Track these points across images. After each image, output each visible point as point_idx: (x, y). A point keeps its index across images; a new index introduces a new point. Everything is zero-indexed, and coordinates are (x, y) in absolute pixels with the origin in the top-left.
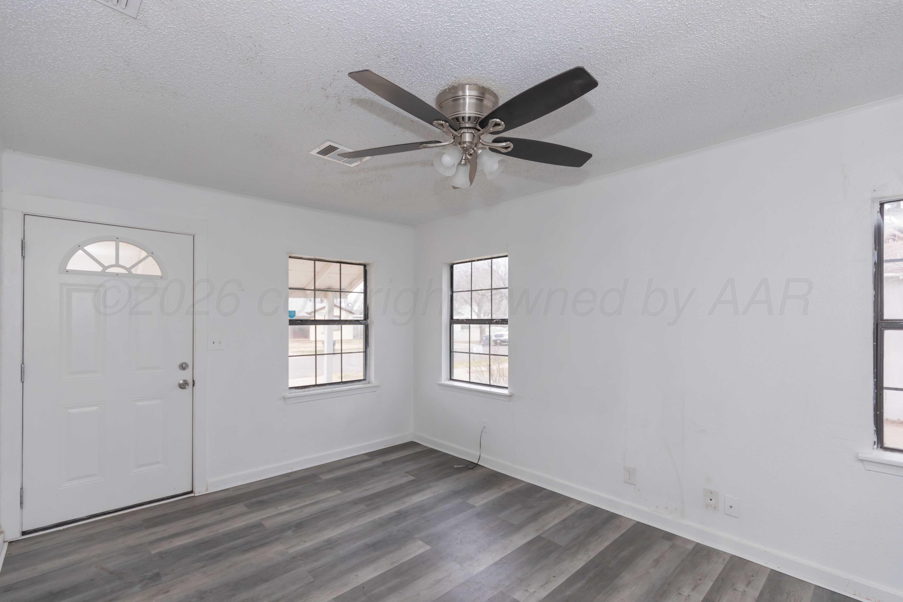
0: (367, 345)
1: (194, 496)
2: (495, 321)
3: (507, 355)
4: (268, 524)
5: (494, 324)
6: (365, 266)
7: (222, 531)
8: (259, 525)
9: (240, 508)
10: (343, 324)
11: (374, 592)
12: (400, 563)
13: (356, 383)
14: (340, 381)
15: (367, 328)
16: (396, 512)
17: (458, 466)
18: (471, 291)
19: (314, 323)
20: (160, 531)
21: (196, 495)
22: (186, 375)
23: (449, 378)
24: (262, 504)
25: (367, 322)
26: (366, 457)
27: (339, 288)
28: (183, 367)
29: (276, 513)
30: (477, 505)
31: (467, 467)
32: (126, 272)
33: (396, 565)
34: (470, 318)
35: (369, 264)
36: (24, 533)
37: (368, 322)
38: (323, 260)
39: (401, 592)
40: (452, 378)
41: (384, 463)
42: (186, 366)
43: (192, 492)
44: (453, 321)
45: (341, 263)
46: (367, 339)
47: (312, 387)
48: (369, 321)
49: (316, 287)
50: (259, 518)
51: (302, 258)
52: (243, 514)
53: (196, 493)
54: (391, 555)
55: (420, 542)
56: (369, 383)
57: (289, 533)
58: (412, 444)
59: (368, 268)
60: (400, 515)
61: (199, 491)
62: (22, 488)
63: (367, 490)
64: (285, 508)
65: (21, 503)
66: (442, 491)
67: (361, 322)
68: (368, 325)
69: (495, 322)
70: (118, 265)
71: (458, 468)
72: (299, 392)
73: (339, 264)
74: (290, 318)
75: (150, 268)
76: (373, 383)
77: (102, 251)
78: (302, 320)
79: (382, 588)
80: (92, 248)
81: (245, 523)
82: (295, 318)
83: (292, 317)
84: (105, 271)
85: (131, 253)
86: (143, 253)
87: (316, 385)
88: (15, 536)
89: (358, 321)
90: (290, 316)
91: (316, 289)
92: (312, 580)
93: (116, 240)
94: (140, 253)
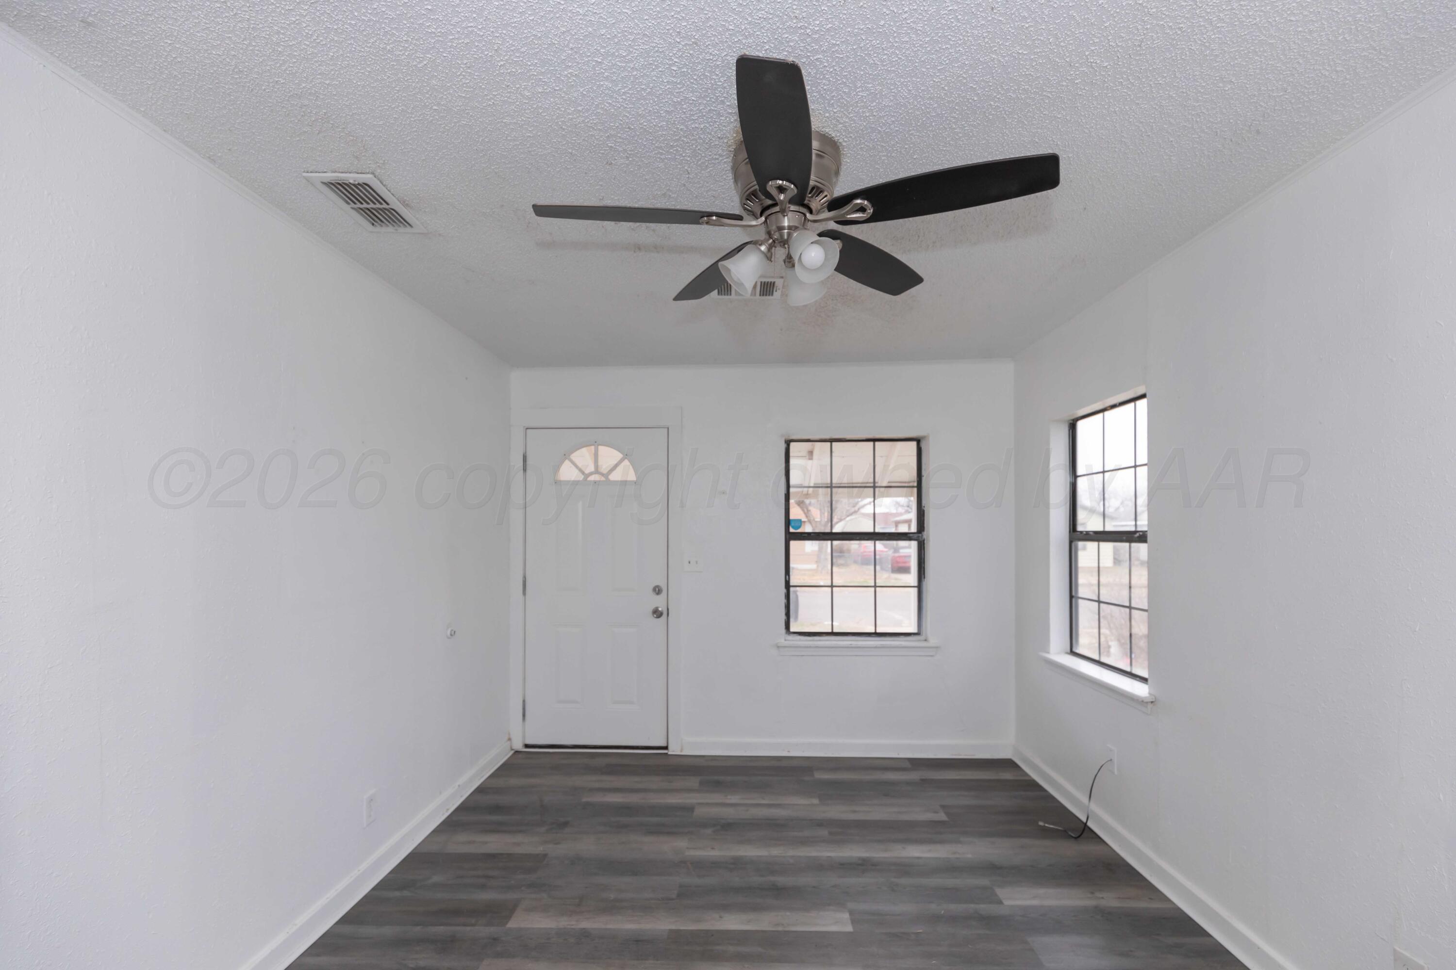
0: (923, 577)
1: (667, 753)
2: (1137, 535)
3: (1146, 608)
4: (699, 812)
5: (1136, 541)
6: (918, 441)
7: (652, 801)
8: (690, 809)
9: (693, 782)
10: (878, 540)
11: (718, 947)
12: (787, 929)
13: (902, 638)
14: (873, 631)
15: (923, 547)
16: (860, 858)
17: (1046, 825)
18: (1104, 472)
19: (830, 537)
20: (609, 781)
21: (669, 753)
22: (659, 602)
23: (1068, 650)
24: (717, 786)
25: (922, 536)
26: (908, 765)
27: (872, 480)
28: (657, 590)
29: (720, 801)
30: (1007, 902)
31: (1065, 831)
32: (603, 479)
33: (780, 929)
34: (1101, 529)
35: (924, 437)
36: (527, 746)
37: (925, 537)
38: (844, 440)
39: (746, 966)
40: (1074, 650)
41: (924, 781)
42: (659, 590)
43: (666, 748)
44: (1076, 535)
45: (874, 440)
46: (923, 565)
47: (824, 635)
48: (925, 534)
49: (834, 481)
50: (694, 801)
51: (809, 439)
52: (690, 790)
53: (670, 751)
54: (788, 913)
55: (846, 916)
56: (926, 640)
57: (709, 831)
58: (1009, 764)
59: (923, 445)
60: (861, 865)
61: (674, 750)
62: (524, 701)
63: (855, 812)
64: (734, 799)
65: (524, 715)
66: (969, 856)
67: (910, 537)
68: (924, 540)
69: (1138, 537)
70: (597, 471)
71: (1044, 829)
72: (800, 640)
73: (871, 443)
74: (792, 530)
75: (626, 473)
76: (933, 641)
77: (583, 457)
78: (809, 534)
79: (731, 949)
80: (576, 456)
81: (680, 801)
82: (799, 531)
83: (795, 529)
84: (585, 479)
85: (609, 456)
86: (620, 456)
87: (832, 634)
88: (519, 746)
89: (909, 535)
90: (793, 528)
91: (834, 485)
92: (674, 896)
93: (596, 444)
94: (617, 455)
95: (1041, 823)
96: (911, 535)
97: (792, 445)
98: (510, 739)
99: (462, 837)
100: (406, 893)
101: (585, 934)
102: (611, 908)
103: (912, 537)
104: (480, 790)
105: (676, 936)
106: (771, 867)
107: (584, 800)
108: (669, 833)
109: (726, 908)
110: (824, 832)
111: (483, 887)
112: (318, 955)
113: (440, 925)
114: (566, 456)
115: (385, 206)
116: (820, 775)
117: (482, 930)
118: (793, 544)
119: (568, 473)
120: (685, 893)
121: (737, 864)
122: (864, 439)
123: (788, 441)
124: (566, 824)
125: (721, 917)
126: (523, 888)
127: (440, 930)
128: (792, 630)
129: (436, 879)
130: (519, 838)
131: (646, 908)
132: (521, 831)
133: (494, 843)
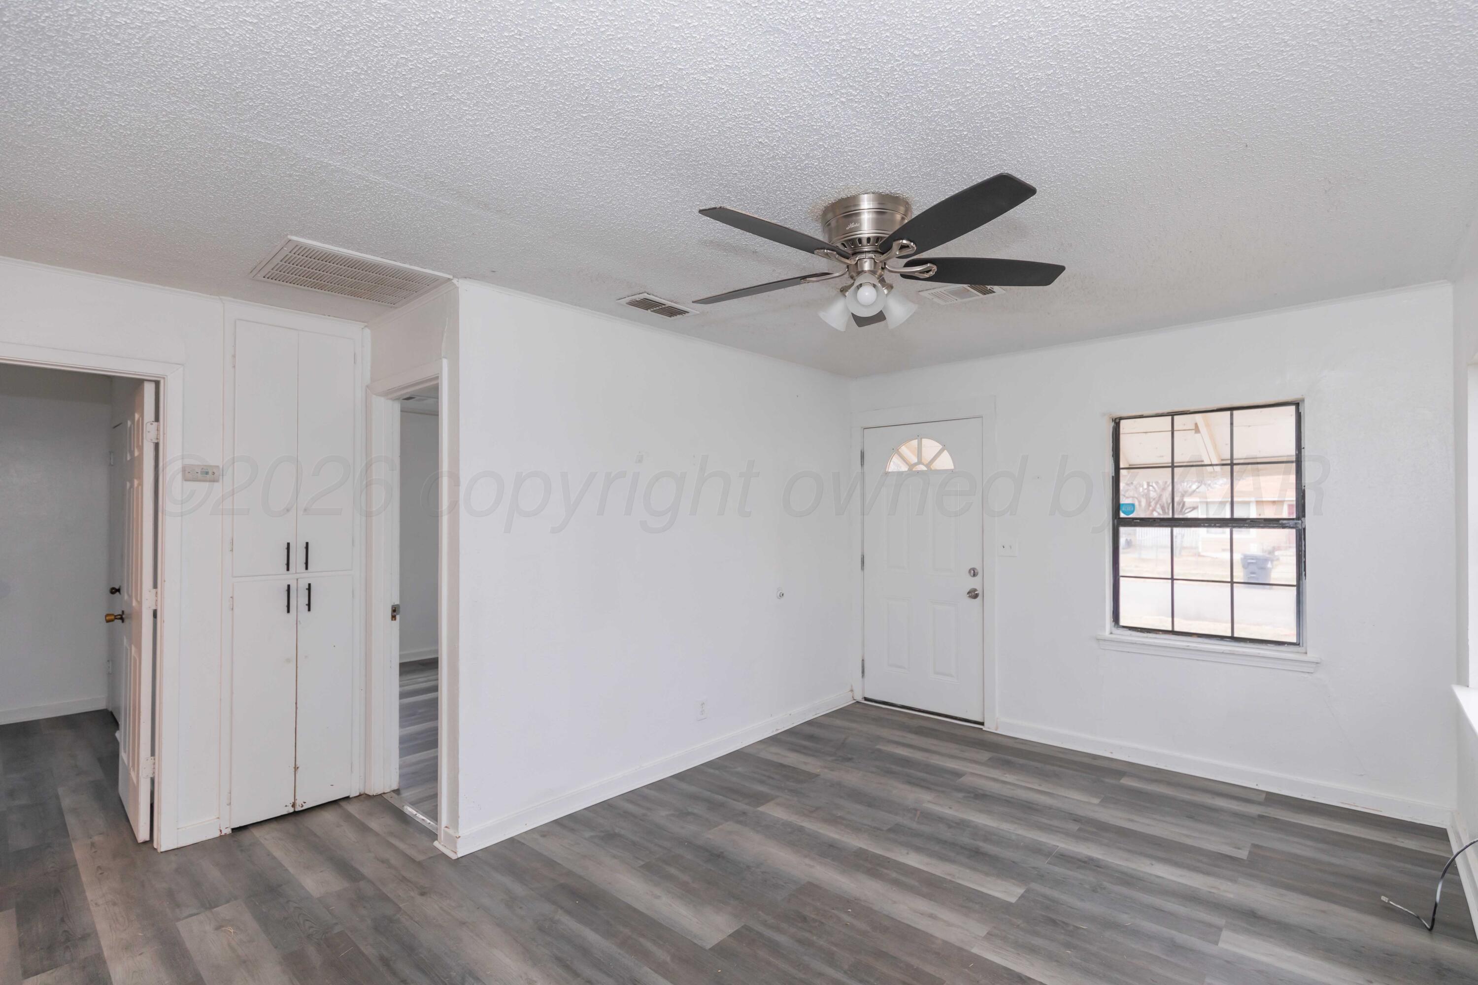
0: (1304, 573)
1: (982, 729)
6: (1297, 404)
7: (931, 761)
8: (958, 774)
10: (1236, 527)
14: (1229, 634)
15: (1303, 537)
17: (1392, 903)
19: (1167, 524)
21: (984, 729)
22: (975, 584)
24: (1006, 765)
25: (1302, 522)
27: (1229, 457)
28: (974, 573)
29: (995, 776)
30: (1224, 946)
31: (1418, 918)
32: (926, 468)
35: (1304, 399)
36: (866, 699)
37: (1306, 524)
38: (1193, 411)
42: (976, 573)
43: (982, 724)
45: (1231, 409)
46: (1303, 560)
47: (1162, 633)
48: (1307, 520)
49: (1177, 459)
50: (970, 770)
51: (1145, 415)
52: (974, 761)
53: (985, 727)
54: (968, 871)
55: (1020, 890)
56: (1306, 653)
57: (960, 795)
59: (1304, 409)
61: (988, 727)
62: (863, 660)
64: (1010, 778)
65: (863, 672)
67: (1283, 524)
68: (1304, 529)
70: (920, 462)
71: (1388, 908)
72: (1131, 635)
73: (1229, 413)
74: (1122, 515)
75: (945, 462)
76: (1312, 656)
77: (908, 451)
78: (1142, 519)
79: (894, 875)
80: (904, 450)
81: (956, 767)
82: (1131, 516)
83: (1127, 515)
84: (910, 469)
85: (930, 447)
86: (940, 447)
87: (1173, 632)
88: (859, 698)
89: (1281, 522)
90: (1124, 513)
91: (1175, 465)
92: (885, 829)
93: (919, 437)
94: (937, 447)
95: (1384, 898)
96: (1285, 522)
97: (1123, 422)
98: (852, 691)
99: (774, 749)
100: (717, 772)
101: (801, 829)
102: (834, 821)
103: (1285, 524)
104: (810, 723)
105: (861, 854)
106: (989, 836)
107: (878, 747)
108: (922, 787)
109: (918, 849)
110: (1074, 827)
111: (762, 782)
112: (650, 789)
113: (721, 795)
114: (895, 450)
115: (664, 306)
116: (1126, 781)
117: (741, 806)
118: (1123, 530)
119: (895, 465)
120: (896, 829)
121: (961, 825)
122: (1215, 409)
123: (1116, 419)
124: (850, 759)
125: (908, 854)
126: (786, 791)
127: (720, 798)
128: (1123, 622)
129: (740, 769)
130: (810, 760)
131: (856, 829)
132: (813, 756)
133: (792, 759)
